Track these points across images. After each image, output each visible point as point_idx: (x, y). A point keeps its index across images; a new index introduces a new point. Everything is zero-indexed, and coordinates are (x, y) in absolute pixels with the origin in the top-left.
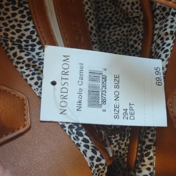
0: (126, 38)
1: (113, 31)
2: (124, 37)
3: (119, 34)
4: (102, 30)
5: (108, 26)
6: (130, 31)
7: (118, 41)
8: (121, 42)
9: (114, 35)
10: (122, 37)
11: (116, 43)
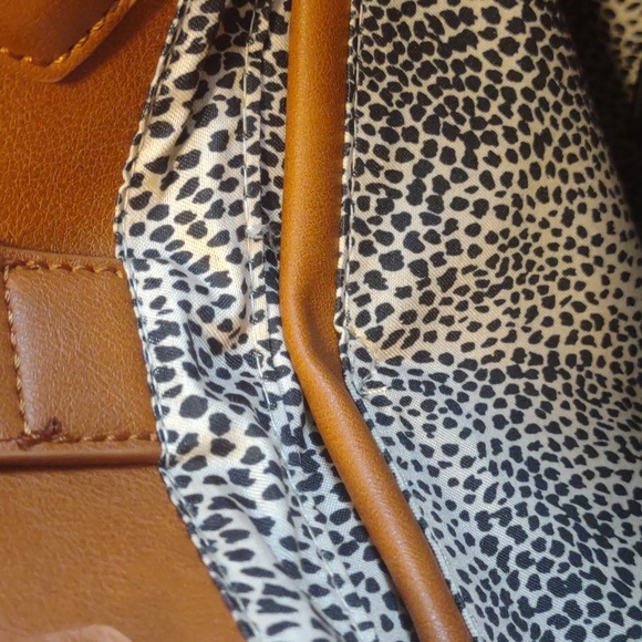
0: (436, 304)
1: (500, 346)
2: (446, 311)
3: (474, 327)
4: (541, 349)
5: (525, 367)
6: (415, 333)
7: (477, 298)
8: (463, 290)
9: (494, 326)
10: (458, 315)
11: (485, 290)
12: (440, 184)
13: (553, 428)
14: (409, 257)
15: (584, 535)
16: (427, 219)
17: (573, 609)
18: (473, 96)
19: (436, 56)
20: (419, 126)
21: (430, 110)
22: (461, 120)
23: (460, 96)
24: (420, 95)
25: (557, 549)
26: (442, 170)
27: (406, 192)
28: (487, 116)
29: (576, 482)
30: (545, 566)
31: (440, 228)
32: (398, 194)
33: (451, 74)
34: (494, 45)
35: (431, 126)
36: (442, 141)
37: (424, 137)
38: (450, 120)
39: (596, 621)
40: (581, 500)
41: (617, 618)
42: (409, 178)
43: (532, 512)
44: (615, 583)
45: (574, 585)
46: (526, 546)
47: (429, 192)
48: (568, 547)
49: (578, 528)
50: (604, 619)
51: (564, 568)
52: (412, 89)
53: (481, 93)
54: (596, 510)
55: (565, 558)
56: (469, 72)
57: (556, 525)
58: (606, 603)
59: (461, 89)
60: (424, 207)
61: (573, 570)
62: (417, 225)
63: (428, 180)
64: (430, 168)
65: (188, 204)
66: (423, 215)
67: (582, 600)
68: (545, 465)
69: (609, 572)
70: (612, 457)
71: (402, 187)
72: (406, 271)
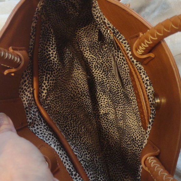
12: (49, 78)
13: (59, 106)
14: (46, 88)
15: (66, 119)
16: (48, 83)
17: (67, 129)
18: (51, 65)
19: (46, 61)
20: (45, 70)
21: (46, 68)
22: (50, 69)
23: (50, 65)
24: (45, 66)
25: (64, 122)
26: (49, 76)
27: (45, 80)
28: (53, 67)
29: (63, 113)
30: (63, 125)
31: (49, 84)
32: (44, 80)
33: (48, 63)
34: (53, 58)
35: (47, 70)
36: (48, 72)
37: (46, 72)
38: (49, 69)
39: (70, 130)
40: (64, 115)
41: (72, 129)
42: (45, 78)
43: (60, 119)
44: (70, 124)
45: (66, 126)
46: (61, 123)
47: (47, 79)
48: (65, 121)
49: (65, 119)
50: (70, 129)
51: (65, 124)
52: (44, 66)
53: (52, 64)
54: (66, 115)
55: (65, 123)
56: (51, 62)
57: (63, 119)
58: (70, 127)
59: (50, 64)
60: (47, 81)
61: (66, 124)
62: (47, 84)
63: (47, 78)
64: (47, 76)
65: (25, 87)
66: (47, 83)
67: (68, 127)
68: (60, 111)
69: (70, 123)
70: (65, 108)
71: (44, 79)
72: (46, 90)
